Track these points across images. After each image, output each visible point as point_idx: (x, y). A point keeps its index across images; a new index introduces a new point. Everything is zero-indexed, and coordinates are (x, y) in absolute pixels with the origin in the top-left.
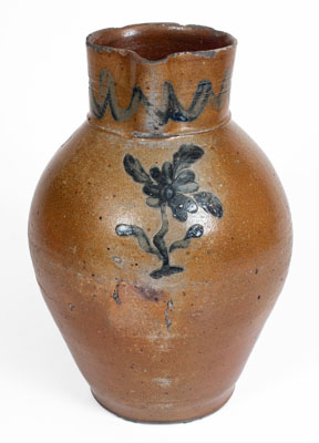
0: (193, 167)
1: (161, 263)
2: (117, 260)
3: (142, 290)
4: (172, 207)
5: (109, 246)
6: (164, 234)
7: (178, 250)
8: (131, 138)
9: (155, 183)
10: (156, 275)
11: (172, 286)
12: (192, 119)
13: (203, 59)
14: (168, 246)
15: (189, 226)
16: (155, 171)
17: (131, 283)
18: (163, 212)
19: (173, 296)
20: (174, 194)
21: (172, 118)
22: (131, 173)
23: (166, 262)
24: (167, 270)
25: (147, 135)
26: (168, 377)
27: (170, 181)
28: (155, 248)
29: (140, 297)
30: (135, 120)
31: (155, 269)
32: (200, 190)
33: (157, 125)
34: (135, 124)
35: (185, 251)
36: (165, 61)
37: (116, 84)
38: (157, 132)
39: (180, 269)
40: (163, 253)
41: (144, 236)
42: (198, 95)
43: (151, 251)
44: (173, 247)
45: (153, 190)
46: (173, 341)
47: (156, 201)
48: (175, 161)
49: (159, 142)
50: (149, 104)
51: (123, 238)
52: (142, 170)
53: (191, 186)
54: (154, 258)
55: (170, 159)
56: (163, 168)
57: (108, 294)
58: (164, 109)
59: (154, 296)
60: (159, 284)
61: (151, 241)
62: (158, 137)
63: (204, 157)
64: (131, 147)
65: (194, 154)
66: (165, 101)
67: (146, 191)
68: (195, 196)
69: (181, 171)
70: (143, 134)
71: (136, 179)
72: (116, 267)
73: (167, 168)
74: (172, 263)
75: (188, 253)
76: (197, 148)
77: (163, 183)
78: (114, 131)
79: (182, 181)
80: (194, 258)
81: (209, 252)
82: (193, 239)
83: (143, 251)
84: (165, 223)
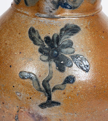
0: (72, 38)
1: (46, 98)
2: (18, 94)
3: (33, 115)
4: (56, 63)
5: (14, 85)
6: (49, 80)
7: (57, 90)
8: (35, 17)
9: (47, 46)
10: (42, 106)
11: (53, 114)
12: (74, 8)
14: (52, 87)
15: (66, 75)
16: (47, 39)
17: (27, 110)
20: (58, 54)
21: (61, 6)
22: (33, 39)
23: (50, 98)
24: (49, 103)
25: (45, 15)
27: (56, 46)
28: (43, 88)
30: (38, 5)
31: (42, 102)
32: (76, 53)
33: (51, 9)
34: (38, 9)
35: (62, 92)
38: (51, 14)
39: (58, 104)
40: (48, 92)
41: (37, 80)
43: (40, 90)
44: (54, 89)
45: (45, 50)
47: (45, 58)
48: (61, 33)
49: (52, 21)
52: (40, 38)
53: (70, 50)
54: (42, 94)
55: (58, 32)
56: (53, 37)
57: (12, 116)
60: (44, 112)
61: (41, 83)
62: (52, 18)
63: (80, 32)
64: (33, 23)
65: (74, 30)
67: (41, 51)
68: (72, 56)
69: (64, 40)
71: (35, 43)
72: (17, 99)
73: (55, 37)
74: (53, 99)
76: (76, 27)
77: (52, 46)
78: (25, 12)
79: (64, 46)
80: (68, 97)
81: (78, 94)
82: (68, 85)
83: (35, 89)
84: (51, 73)
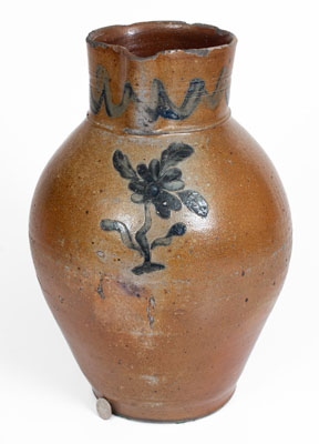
0: (180, 166)
1: (142, 260)
2: (101, 254)
3: (124, 286)
4: (156, 205)
5: (94, 240)
6: (146, 231)
7: (160, 247)
8: (123, 134)
9: (142, 180)
10: (137, 271)
11: (155, 282)
12: (183, 117)
13: (195, 56)
14: (150, 242)
15: (172, 224)
16: (142, 168)
17: (114, 278)
18: (146, 208)
19: (155, 293)
20: (158, 191)
21: (163, 115)
22: (119, 168)
23: (148, 259)
24: (148, 266)
25: (137, 131)
26: (155, 375)
27: (155, 179)
28: (137, 245)
29: (123, 292)
30: (127, 116)
31: (137, 265)
32: (186, 189)
33: (146, 122)
34: (127, 124)
35: (167, 248)
36: (154, 58)
37: (110, 80)
38: (147, 129)
39: (161, 267)
40: (145, 250)
41: (127, 232)
42: (190, 93)
43: (133, 247)
44: (154, 244)
45: (138, 186)
46: (156, 338)
47: (140, 198)
48: (163, 158)
49: (149, 139)
50: (138, 101)
52: (130, 167)
53: (176, 184)
54: (136, 254)
55: (158, 157)
56: (150, 165)
57: (93, 289)
58: (153, 107)
59: (136, 292)
60: (141, 281)
61: (134, 237)
62: (149, 134)
63: (193, 155)
64: (120, 144)
65: (182, 152)
66: (155, 99)
67: (132, 187)
68: (180, 194)
69: (167, 170)
70: (134, 131)
71: (123, 175)
72: (99, 261)
73: (154, 164)
74: (154, 259)
75: (170, 251)
76: (187, 147)
77: (149, 179)
78: (107, 127)
79: (167, 179)
80: (176, 256)
81: (191, 251)
82: (175, 238)
83: (125, 247)
84: (149, 220)
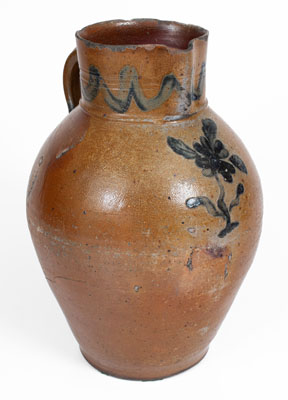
0: (217, 138)
1: (225, 223)
2: (191, 230)
3: (211, 251)
4: (222, 174)
5: (184, 220)
6: (223, 197)
7: (234, 207)
8: (165, 122)
9: (203, 157)
11: (232, 240)
15: (236, 186)
16: (196, 146)
18: (217, 179)
19: (232, 249)
20: (218, 162)
22: (180, 152)
23: (228, 221)
24: (229, 227)
27: (211, 152)
28: (220, 211)
29: (210, 257)
31: (222, 228)
32: (230, 154)
33: (186, 106)
35: (238, 207)
37: (139, 78)
38: (186, 112)
40: (225, 213)
41: (210, 203)
43: (217, 214)
44: (231, 207)
45: (203, 162)
47: (209, 171)
48: (206, 134)
49: (188, 121)
50: (182, 89)
51: (194, 210)
52: (187, 147)
54: (220, 219)
55: (202, 134)
56: (201, 142)
59: (219, 253)
60: (224, 242)
61: (216, 205)
67: (199, 165)
68: (230, 159)
70: (175, 117)
71: (187, 157)
72: (191, 237)
73: (203, 141)
74: (232, 220)
75: (240, 209)
77: (207, 154)
80: (244, 211)
82: (241, 196)
83: (210, 216)
84: (222, 188)
